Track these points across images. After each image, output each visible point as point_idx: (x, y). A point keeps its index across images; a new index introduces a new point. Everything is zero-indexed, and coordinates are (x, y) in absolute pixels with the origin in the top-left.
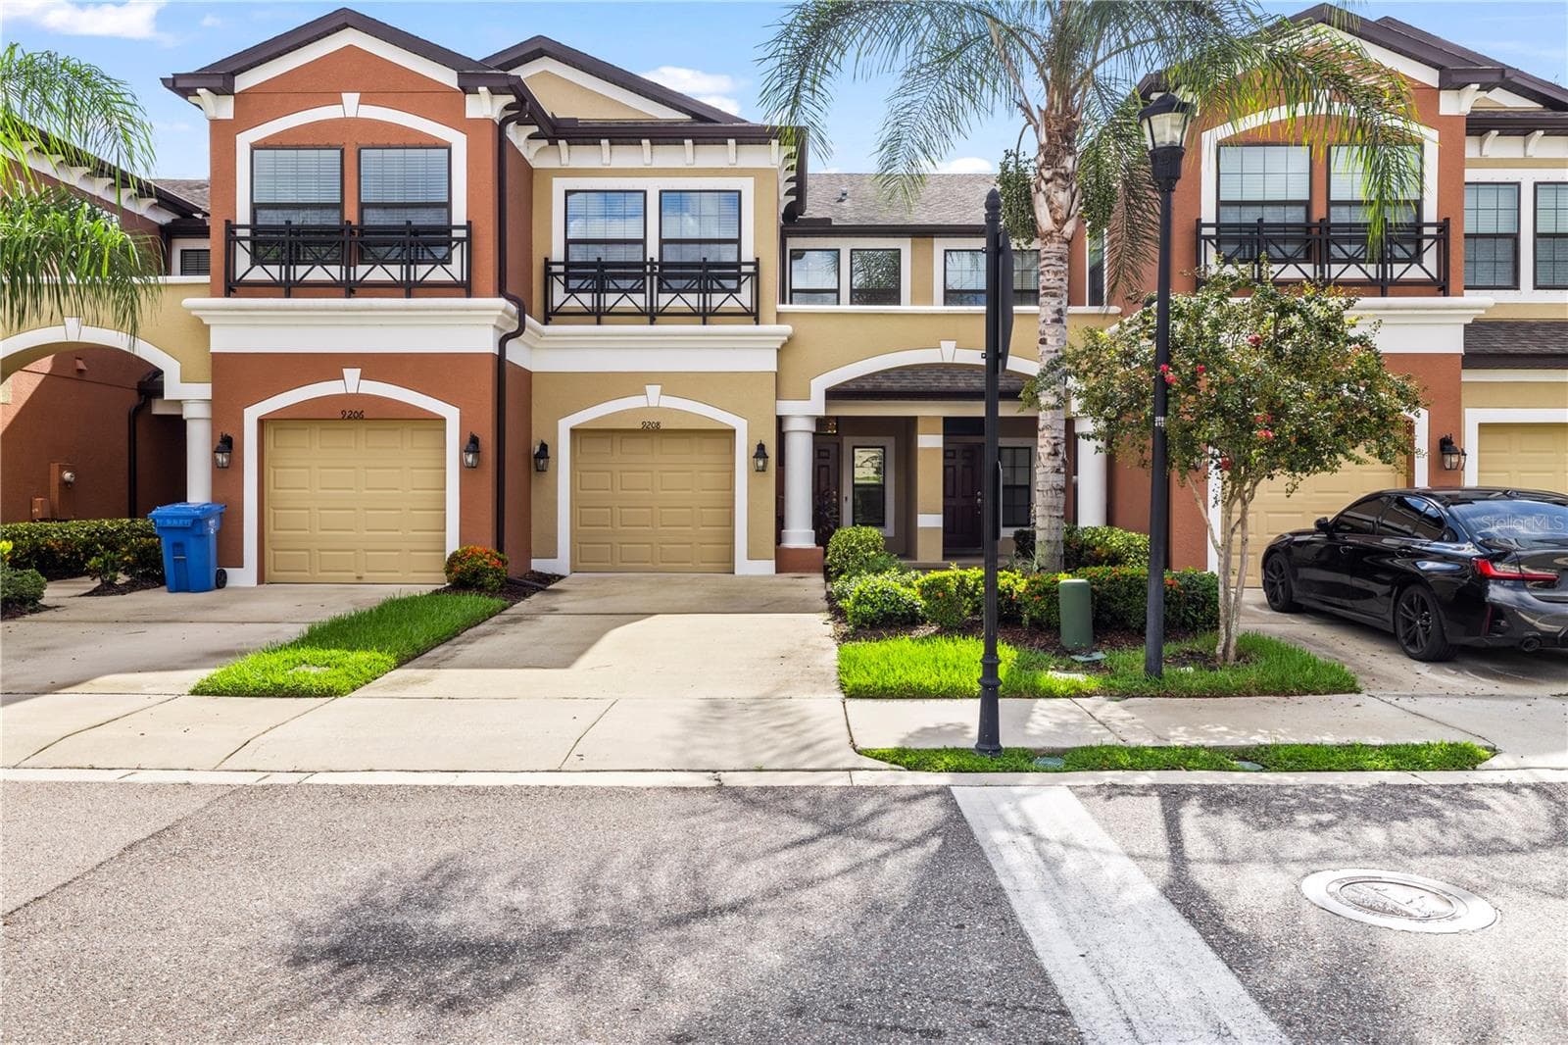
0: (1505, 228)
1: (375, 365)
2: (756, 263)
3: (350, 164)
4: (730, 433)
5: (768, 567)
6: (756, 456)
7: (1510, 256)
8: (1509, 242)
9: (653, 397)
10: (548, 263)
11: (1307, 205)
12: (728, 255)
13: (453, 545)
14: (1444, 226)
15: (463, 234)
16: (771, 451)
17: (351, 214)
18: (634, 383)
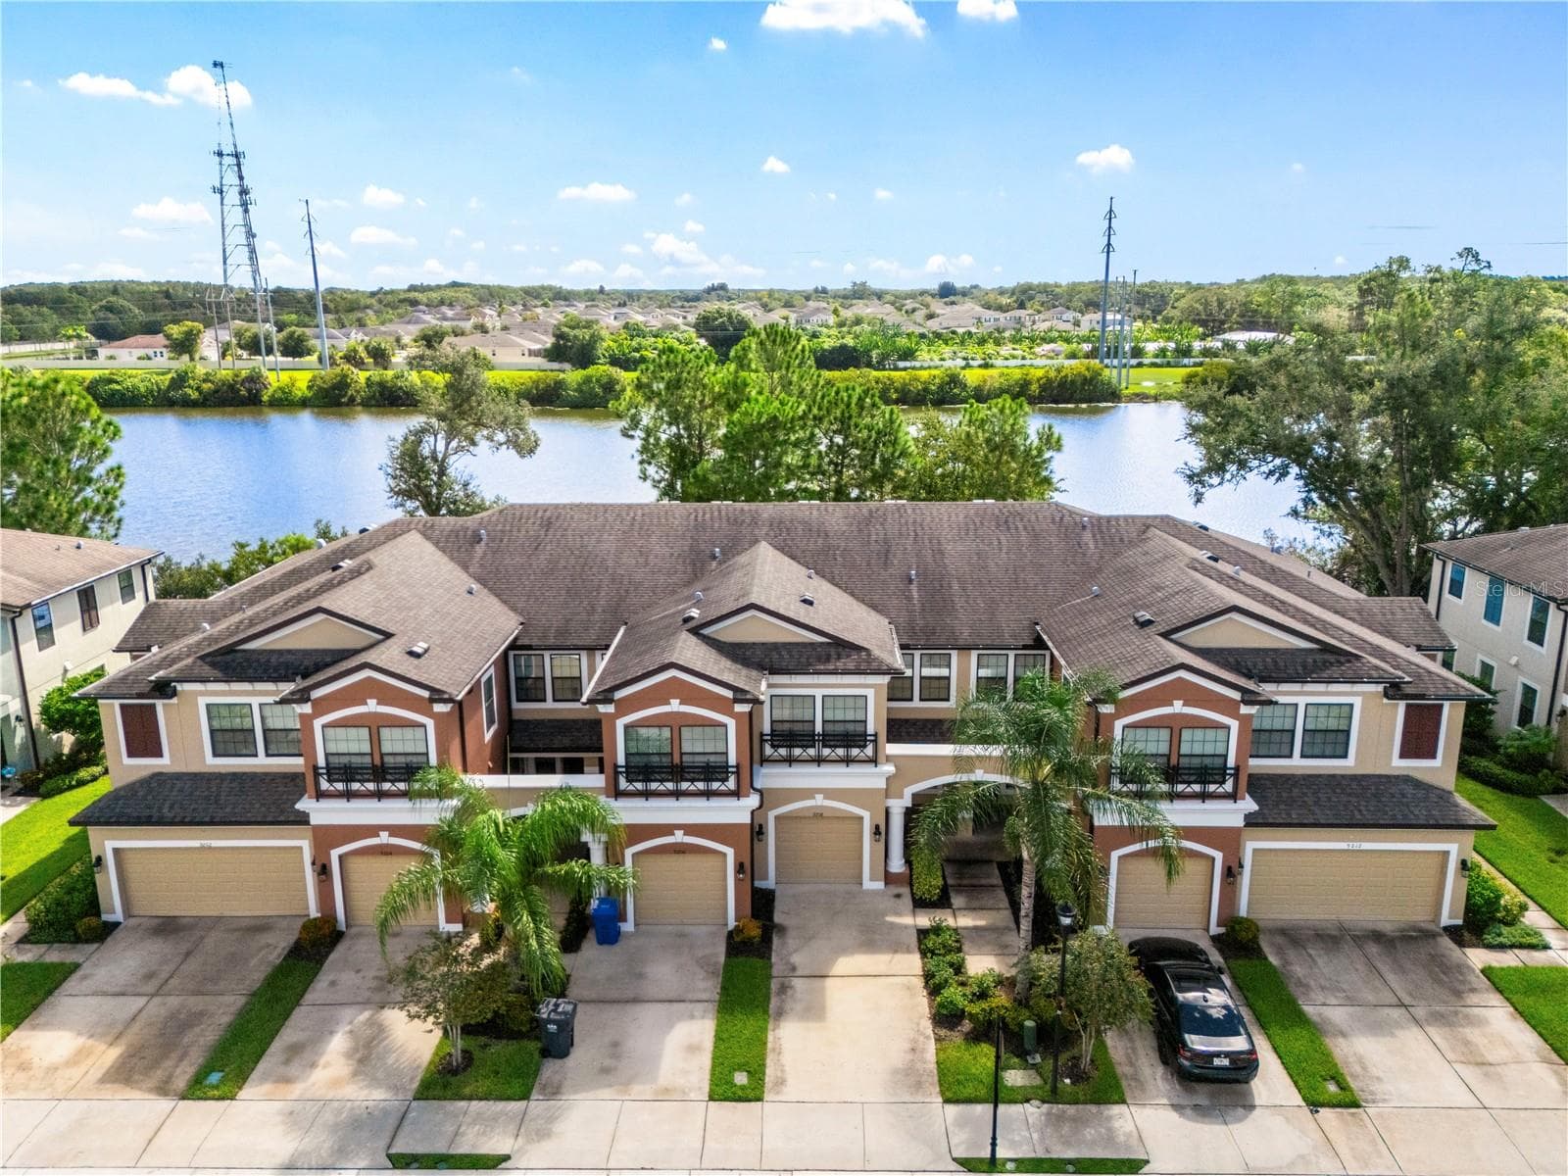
0: (1287, 727)
1: (690, 829)
2: (876, 735)
3: (676, 735)
4: (861, 819)
5: (880, 885)
6: (875, 834)
7: (1289, 740)
8: (1290, 734)
9: (819, 800)
10: (762, 735)
11: (1168, 756)
12: (859, 728)
13: (732, 924)
14: (1237, 769)
15: (734, 770)
16: (883, 829)
17: (677, 760)
18: (809, 793)
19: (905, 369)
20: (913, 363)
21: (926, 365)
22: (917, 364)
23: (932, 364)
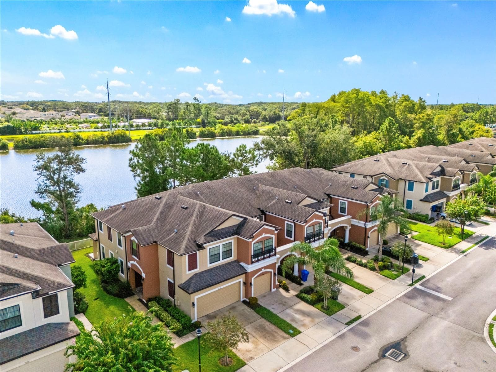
19: (36, 134)
20: (39, 131)
21: (44, 132)
22: (41, 132)
23: (46, 131)
